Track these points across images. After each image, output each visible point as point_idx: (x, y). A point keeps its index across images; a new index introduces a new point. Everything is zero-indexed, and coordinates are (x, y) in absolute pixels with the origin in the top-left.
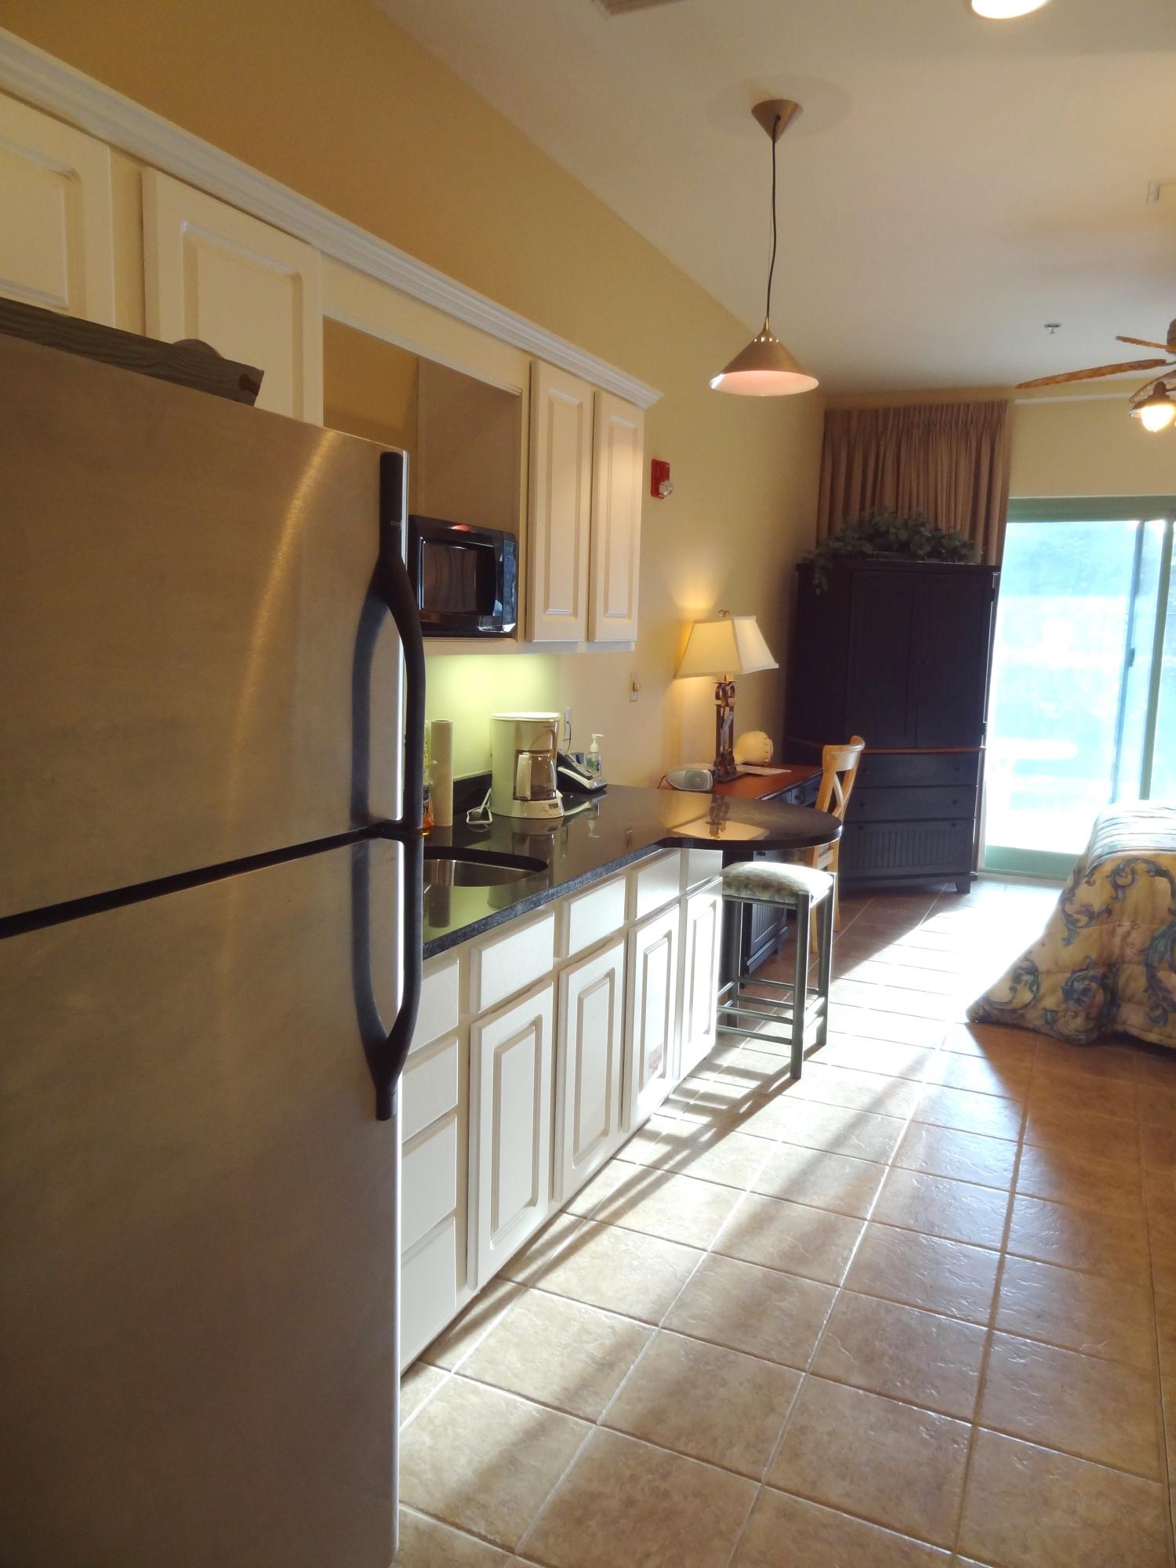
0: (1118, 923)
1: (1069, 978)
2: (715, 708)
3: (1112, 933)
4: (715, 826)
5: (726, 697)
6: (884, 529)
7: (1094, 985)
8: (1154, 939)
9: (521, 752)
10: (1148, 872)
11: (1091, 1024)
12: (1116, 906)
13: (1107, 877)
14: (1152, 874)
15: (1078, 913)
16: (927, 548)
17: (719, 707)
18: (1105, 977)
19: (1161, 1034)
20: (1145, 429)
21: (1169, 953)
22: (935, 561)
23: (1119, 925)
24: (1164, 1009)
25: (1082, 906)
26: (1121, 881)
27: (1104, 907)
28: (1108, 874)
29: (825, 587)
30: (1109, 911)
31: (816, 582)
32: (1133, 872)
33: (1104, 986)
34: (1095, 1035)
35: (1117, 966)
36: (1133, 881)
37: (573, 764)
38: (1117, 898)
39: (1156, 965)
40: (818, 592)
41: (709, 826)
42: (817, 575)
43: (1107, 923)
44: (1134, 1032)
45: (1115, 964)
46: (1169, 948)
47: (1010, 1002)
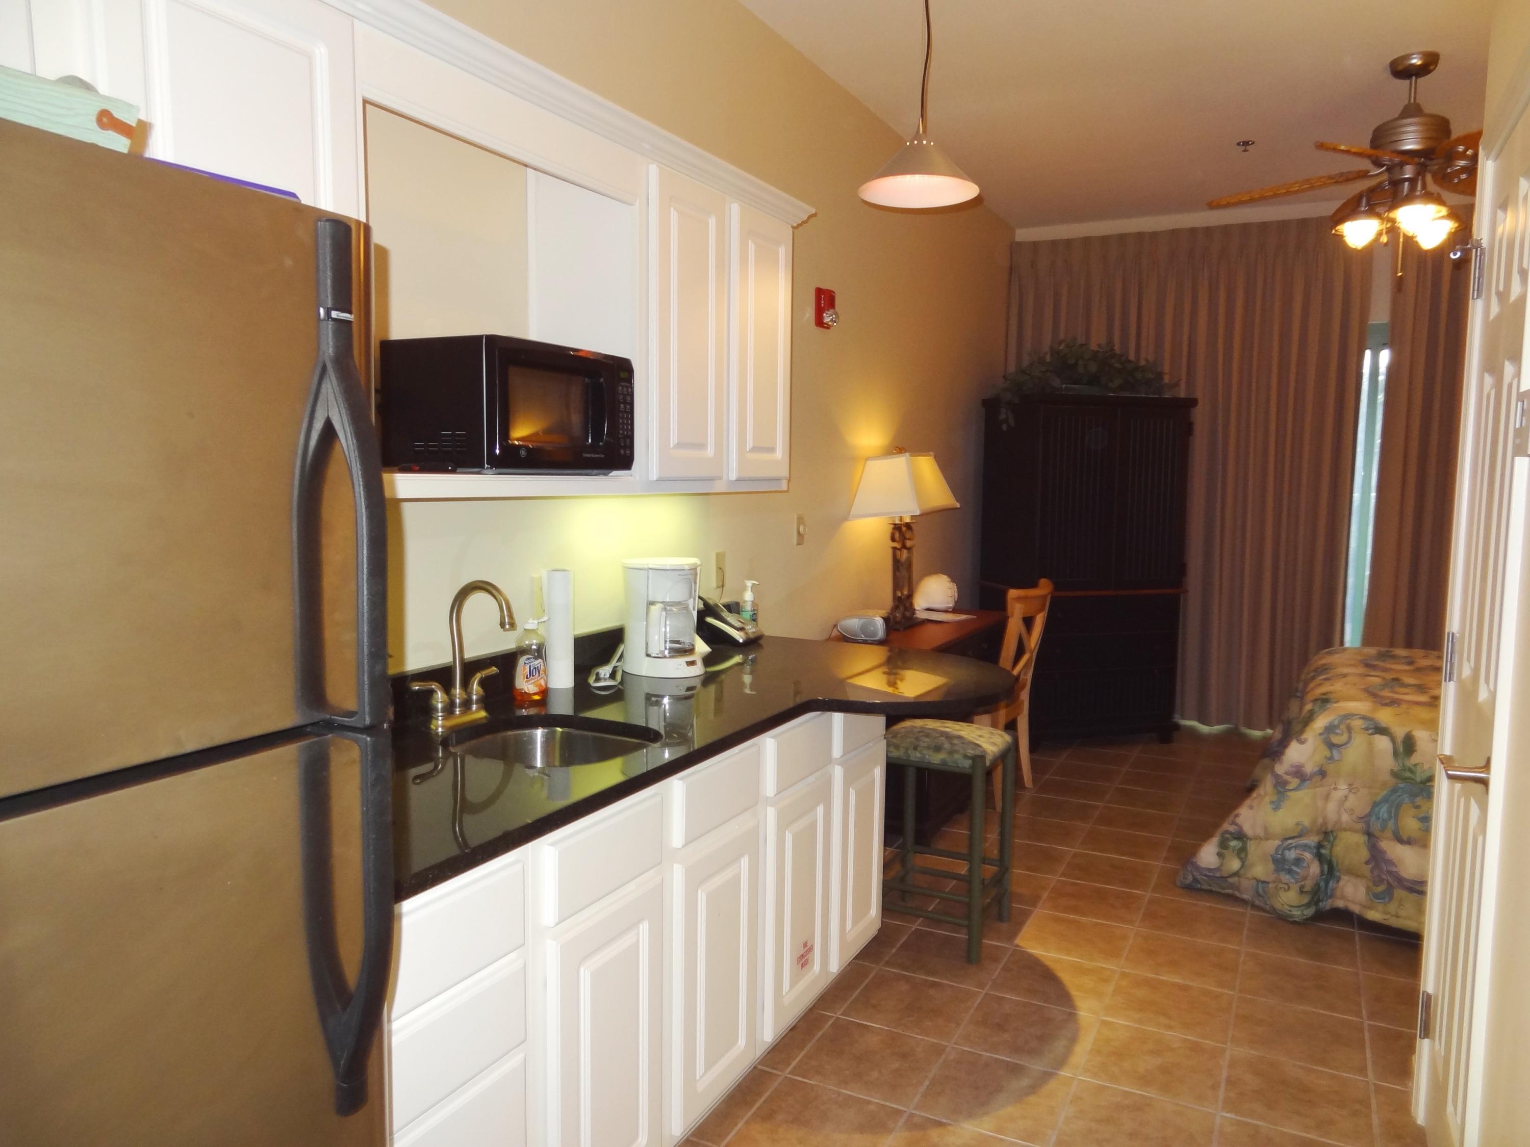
0: (1334, 786)
1: (1279, 846)
2: (890, 552)
3: (1327, 797)
4: (892, 677)
5: (903, 539)
6: (1072, 362)
7: (1308, 856)
8: (1375, 805)
9: (652, 603)
10: (1367, 729)
11: (1306, 899)
12: (1330, 768)
13: (1321, 734)
14: (1370, 731)
15: (1286, 773)
16: (1118, 382)
17: (894, 549)
18: (1320, 846)
19: (1386, 913)
20: (1349, 247)
21: (1392, 821)
22: (1126, 394)
23: (1335, 789)
24: (1389, 883)
25: (1292, 766)
26: (1336, 740)
27: (1316, 769)
28: (1321, 731)
29: (1012, 422)
30: (1322, 773)
31: (1002, 417)
32: (1349, 729)
33: (1319, 857)
34: (1310, 912)
35: (1335, 834)
36: (1350, 738)
37: (722, 613)
38: (1331, 758)
39: (1377, 834)
40: (1004, 427)
41: (885, 676)
42: (1003, 410)
43: (1322, 786)
44: (1356, 909)
45: (1332, 832)
46: (1393, 815)
47: (1218, 869)
